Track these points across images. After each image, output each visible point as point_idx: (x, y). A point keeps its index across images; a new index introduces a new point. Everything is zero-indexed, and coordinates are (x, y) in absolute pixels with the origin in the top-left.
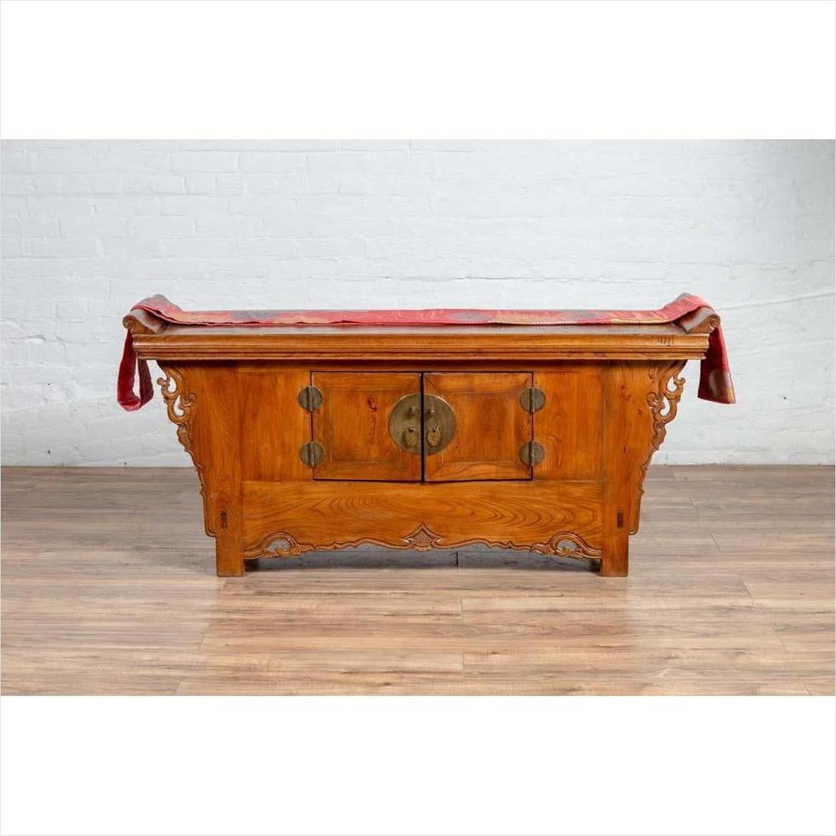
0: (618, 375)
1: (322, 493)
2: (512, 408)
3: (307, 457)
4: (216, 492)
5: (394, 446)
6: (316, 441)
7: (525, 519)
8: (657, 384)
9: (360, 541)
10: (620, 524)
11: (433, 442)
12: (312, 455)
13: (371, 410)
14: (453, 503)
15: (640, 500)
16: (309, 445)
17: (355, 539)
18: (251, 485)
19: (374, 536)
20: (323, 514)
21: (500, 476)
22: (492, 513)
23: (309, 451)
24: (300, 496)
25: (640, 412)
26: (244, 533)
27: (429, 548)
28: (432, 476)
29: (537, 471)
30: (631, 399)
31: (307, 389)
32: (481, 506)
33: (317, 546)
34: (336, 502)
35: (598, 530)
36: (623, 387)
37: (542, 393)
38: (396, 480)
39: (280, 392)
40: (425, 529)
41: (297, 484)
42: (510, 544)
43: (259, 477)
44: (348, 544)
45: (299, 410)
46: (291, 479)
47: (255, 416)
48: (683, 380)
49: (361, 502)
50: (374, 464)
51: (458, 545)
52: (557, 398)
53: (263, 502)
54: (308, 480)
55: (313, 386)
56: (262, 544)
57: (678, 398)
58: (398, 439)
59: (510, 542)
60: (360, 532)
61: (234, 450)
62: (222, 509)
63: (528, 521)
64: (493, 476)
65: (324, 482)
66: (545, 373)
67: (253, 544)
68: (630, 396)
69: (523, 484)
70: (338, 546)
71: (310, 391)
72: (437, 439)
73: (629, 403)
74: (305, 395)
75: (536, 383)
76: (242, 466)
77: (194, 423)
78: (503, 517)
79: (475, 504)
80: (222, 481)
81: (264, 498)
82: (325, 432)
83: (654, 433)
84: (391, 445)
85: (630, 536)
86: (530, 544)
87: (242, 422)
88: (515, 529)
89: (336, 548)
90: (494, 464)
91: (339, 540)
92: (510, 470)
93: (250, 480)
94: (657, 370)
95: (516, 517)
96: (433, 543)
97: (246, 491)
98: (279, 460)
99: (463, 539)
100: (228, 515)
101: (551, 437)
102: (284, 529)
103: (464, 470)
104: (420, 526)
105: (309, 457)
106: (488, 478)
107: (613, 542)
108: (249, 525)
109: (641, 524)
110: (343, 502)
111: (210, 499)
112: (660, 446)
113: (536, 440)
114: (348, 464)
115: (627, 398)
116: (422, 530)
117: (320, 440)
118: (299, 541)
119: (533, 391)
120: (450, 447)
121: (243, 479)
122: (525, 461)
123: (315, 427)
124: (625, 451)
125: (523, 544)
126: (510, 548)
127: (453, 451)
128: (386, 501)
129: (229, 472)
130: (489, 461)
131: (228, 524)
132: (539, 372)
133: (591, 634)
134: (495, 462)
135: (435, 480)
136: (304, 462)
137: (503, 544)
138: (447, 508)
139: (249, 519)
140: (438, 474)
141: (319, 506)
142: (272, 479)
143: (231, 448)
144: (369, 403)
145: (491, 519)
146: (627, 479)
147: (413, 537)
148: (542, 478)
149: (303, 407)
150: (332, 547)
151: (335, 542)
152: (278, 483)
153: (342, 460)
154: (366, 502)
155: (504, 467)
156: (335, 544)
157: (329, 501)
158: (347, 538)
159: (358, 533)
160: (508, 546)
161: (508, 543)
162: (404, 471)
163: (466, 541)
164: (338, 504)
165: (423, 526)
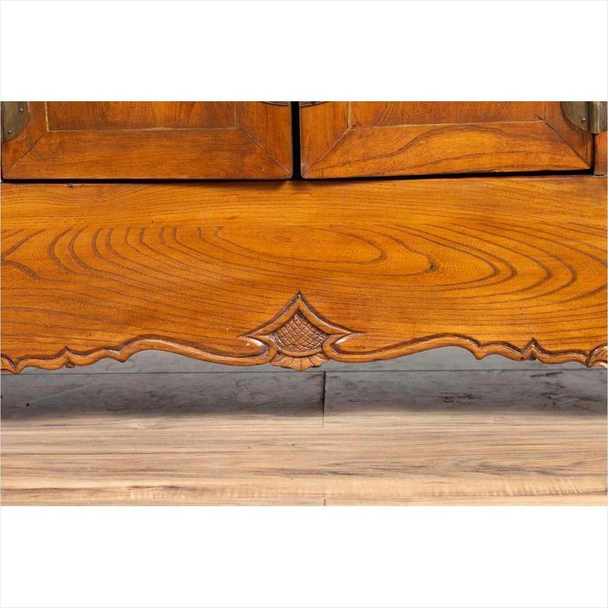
1: (26, 217)
7: (574, 279)
9: (135, 344)
14: (379, 240)
17: (118, 339)
19: (171, 329)
20: (33, 274)
21: (507, 162)
22: (486, 266)
27: (318, 360)
28: (321, 165)
32: (454, 245)
33: (21, 359)
34: (66, 239)
38: (222, 176)
40: (305, 309)
42: (533, 348)
44: (102, 352)
49: (132, 238)
50: (160, 135)
51: (394, 351)
60: (131, 319)
63: (583, 285)
64: (486, 164)
65: (30, 187)
69: (568, 185)
70: (76, 358)
78: (514, 273)
79: (439, 242)
86: (587, 347)
88: (548, 307)
89: (70, 364)
90: (493, 131)
91: (78, 341)
92: (535, 146)
95: (549, 275)
96: (328, 348)
99: (408, 338)
103: (408, 146)
104: (293, 300)
106: (473, 169)
110: (84, 240)
114: (90, 135)
116: (299, 312)
122: (575, 121)
125: (566, 348)
126: (533, 357)
128: (200, 235)
134: (495, 125)
135: (328, 174)
137: (514, 348)
138: (365, 253)
141: (21, 251)
145: (482, 281)
147: (274, 332)
150: (61, 360)
151: (67, 349)
153: (76, 125)
154: (147, 239)
155: (521, 137)
156: (67, 352)
157: (47, 238)
158: (98, 336)
159: (126, 323)
160: (527, 353)
161: (528, 345)
162: (244, 154)
163: (415, 341)
164: (71, 246)
165: (299, 301)
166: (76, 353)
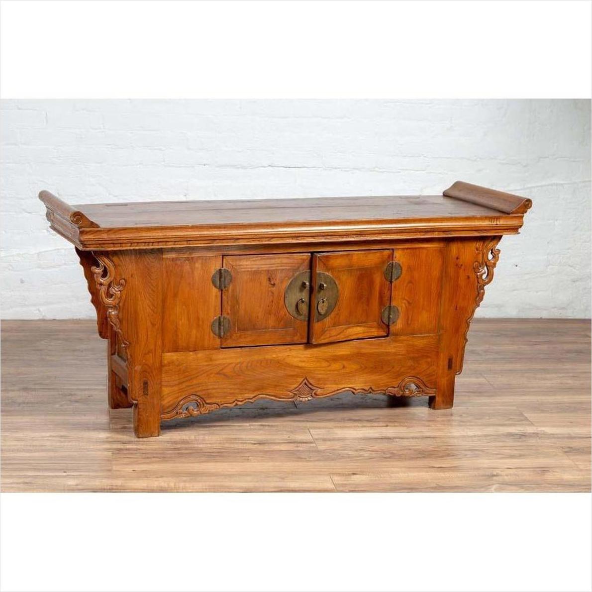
0: (454, 248)
1: (228, 358)
2: (378, 279)
3: (217, 329)
4: (140, 365)
5: (288, 314)
6: (225, 315)
7: (382, 369)
8: (481, 255)
9: (257, 397)
10: (450, 367)
11: (322, 311)
12: (222, 328)
13: (271, 286)
14: (329, 360)
15: (464, 347)
16: (220, 317)
17: (252, 396)
18: (169, 356)
19: (267, 391)
20: (227, 377)
21: (366, 335)
23: (220, 324)
24: (210, 363)
25: (468, 277)
26: (161, 398)
27: (310, 398)
28: (318, 340)
29: (392, 328)
30: (463, 267)
31: (220, 270)
33: (222, 404)
34: (239, 365)
35: (434, 373)
36: (457, 258)
37: (399, 265)
38: (287, 343)
39: (198, 273)
40: (307, 382)
41: (207, 352)
42: (370, 390)
43: (176, 349)
45: (212, 288)
46: (204, 349)
47: (175, 295)
48: (499, 251)
49: (258, 365)
50: (271, 332)
51: (332, 394)
52: (410, 269)
53: (180, 370)
54: (216, 349)
55: (224, 268)
56: (177, 406)
57: (494, 265)
58: (292, 309)
59: (371, 388)
60: (256, 389)
61: (156, 327)
62: (145, 379)
64: (360, 336)
65: (229, 349)
66: (403, 249)
67: (168, 407)
68: (462, 265)
69: (382, 340)
70: (239, 403)
71: (222, 271)
72: (325, 308)
73: (461, 271)
74: (218, 276)
75: (396, 257)
76: (163, 340)
77: (124, 305)
80: (145, 354)
81: (181, 367)
82: (233, 307)
83: (477, 293)
84: (285, 315)
85: (456, 376)
86: (384, 388)
87: (164, 301)
88: (374, 377)
89: (237, 404)
90: (362, 326)
91: (240, 397)
92: (373, 330)
93: (169, 352)
94: (482, 243)
96: (313, 394)
97: (166, 362)
98: (194, 332)
99: (336, 390)
100: (149, 383)
101: (405, 301)
102: (196, 392)
103: (341, 333)
104: (304, 380)
105: (220, 329)
107: (443, 382)
108: (166, 391)
109: (464, 367)
110: (244, 365)
111: (135, 371)
112: (480, 304)
113: (393, 304)
114: (250, 332)
115: (460, 266)
116: (305, 384)
117: (228, 314)
118: (207, 402)
119: (394, 264)
120: (333, 315)
121: (163, 352)
122: (385, 322)
123: (225, 303)
124: (456, 309)
125: (379, 389)
127: (335, 317)
128: (278, 361)
129: (152, 347)
130: (359, 323)
131: (149, 393)
132: (398, 249)
133: (424, 457)
134: (364, 324)
135: (321, 342)
136: (215, 334)
137: (365, 390)
138: (325, 364)
139: (166, 386)
140: (322, 338)
141: (225, 371)
142: (187, 349)
143: (153, 325)
144: (269, 279)
146: (457, 330)
147: (297, 390)
148: (396, 335)
149: (215, 286)
150: (234, 404)
151: (236, 400)
152: (191, 353)
153: (245, 330)
154: (262, 364)
155: (369, 327)
156: (236, 402)
157: (233, 365)
158: (246, 395)
159: (254, 391)
160: (369, 392)
161: (369, 390)
162: (294, 336)
163: (338, 390)
164: (240, 367)
165: (305, 380)
166: (239, 401)
